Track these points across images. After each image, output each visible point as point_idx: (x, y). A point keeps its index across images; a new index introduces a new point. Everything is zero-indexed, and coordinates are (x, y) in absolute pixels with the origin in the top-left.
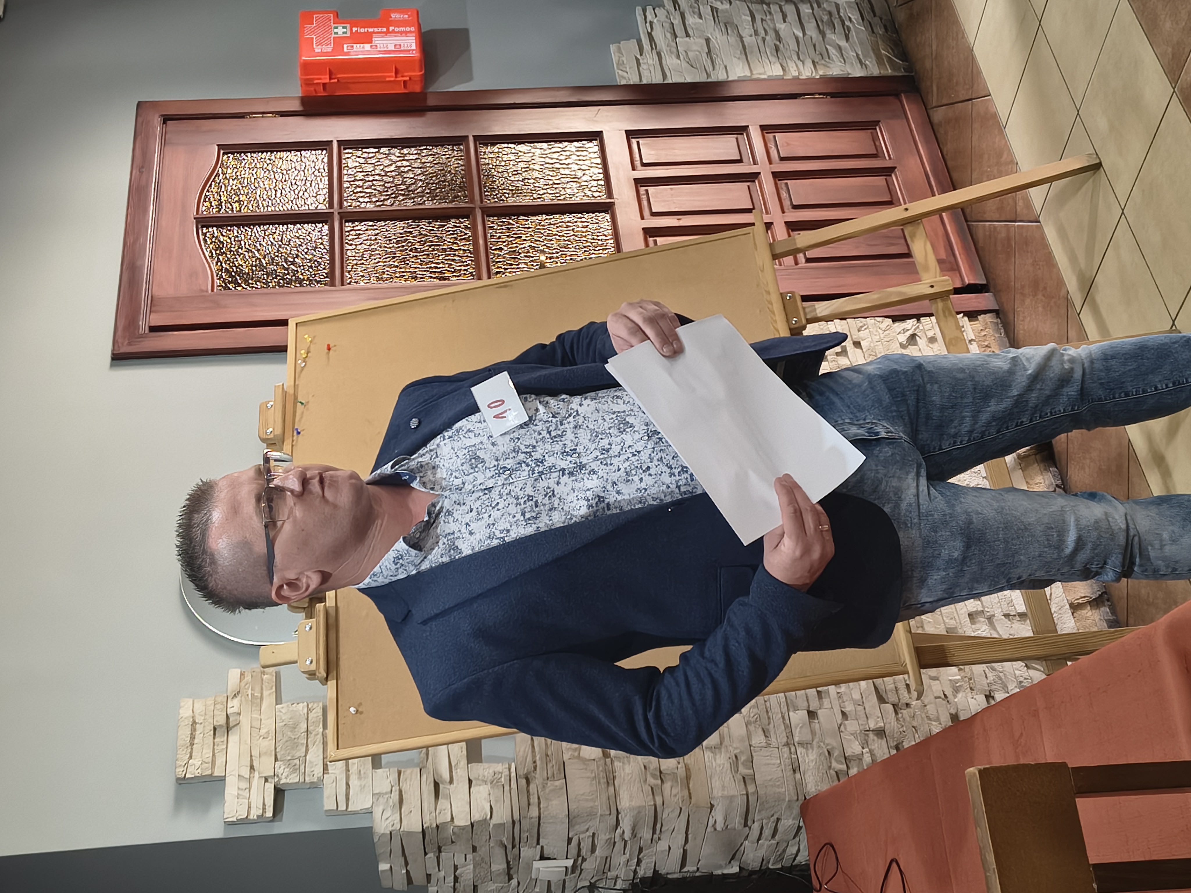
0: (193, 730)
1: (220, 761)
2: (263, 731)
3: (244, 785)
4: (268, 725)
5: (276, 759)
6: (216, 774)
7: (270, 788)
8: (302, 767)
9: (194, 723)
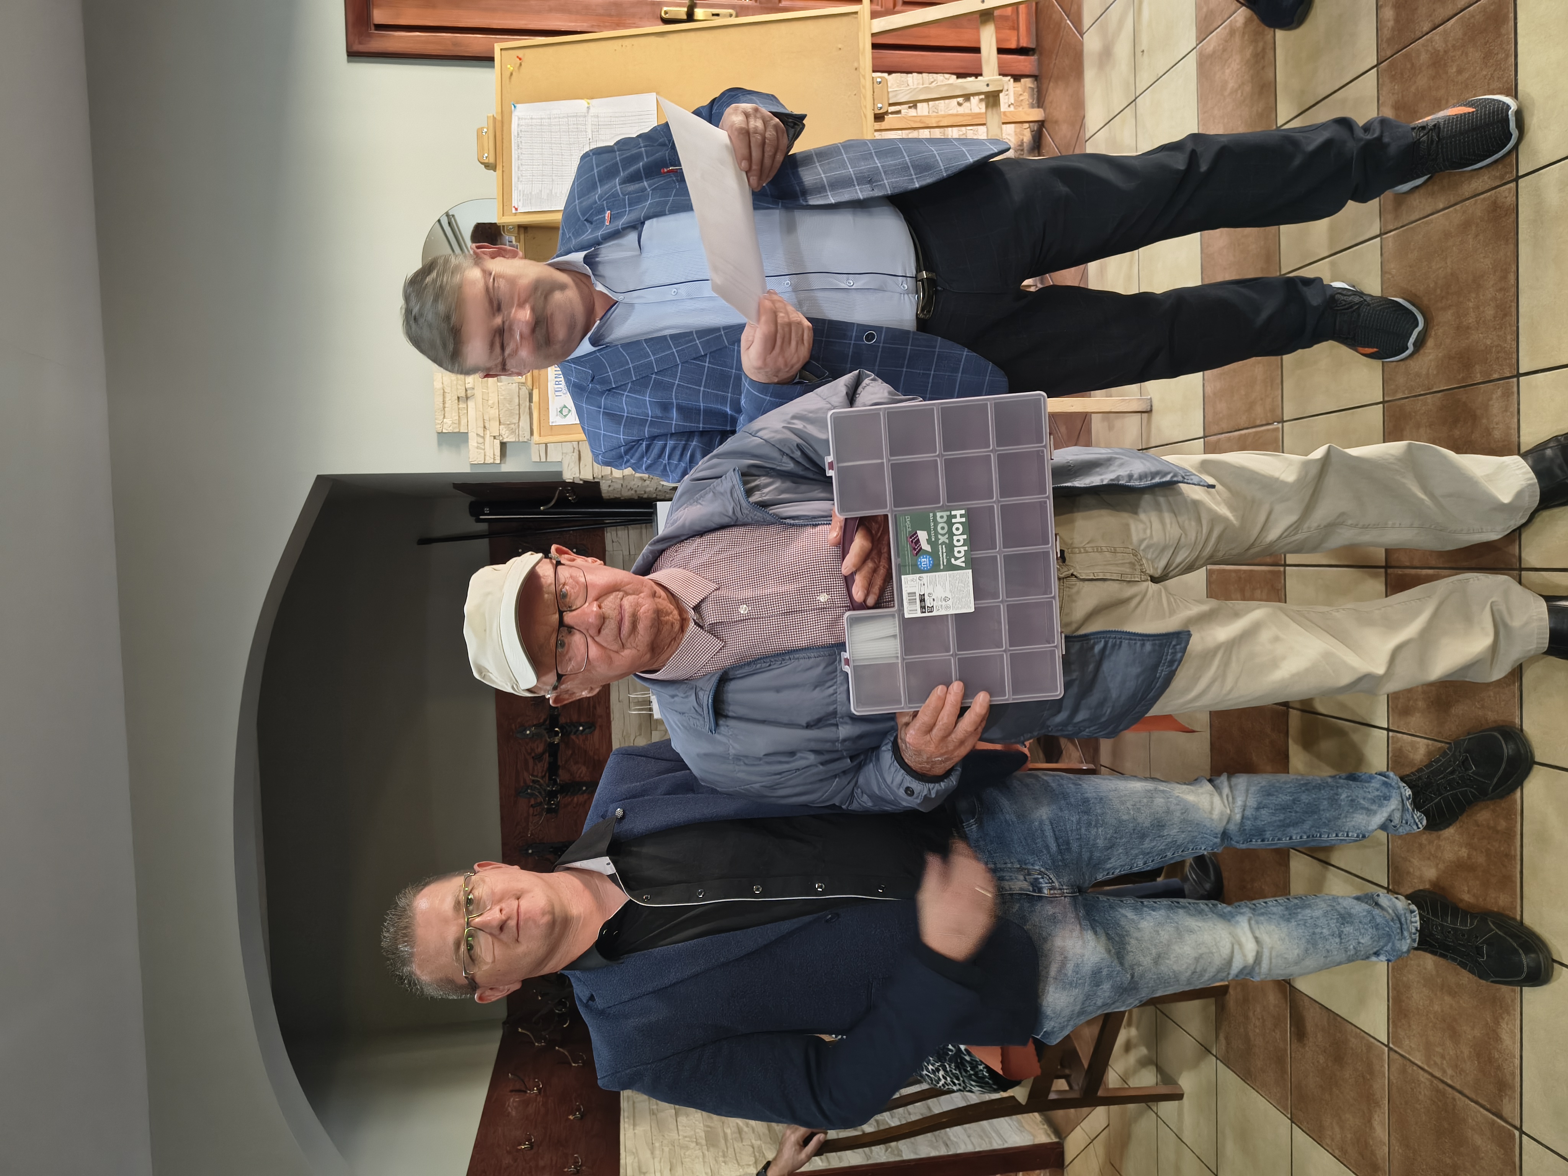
0: (444, 397)
1: (464, 421)
2: (490, 402)
3: (481, 440)
4: (493, 399)
5: (500, 422)
6: (461, 431)
7: (497, 443)
8: (517, 431)
9: (444, 392)
